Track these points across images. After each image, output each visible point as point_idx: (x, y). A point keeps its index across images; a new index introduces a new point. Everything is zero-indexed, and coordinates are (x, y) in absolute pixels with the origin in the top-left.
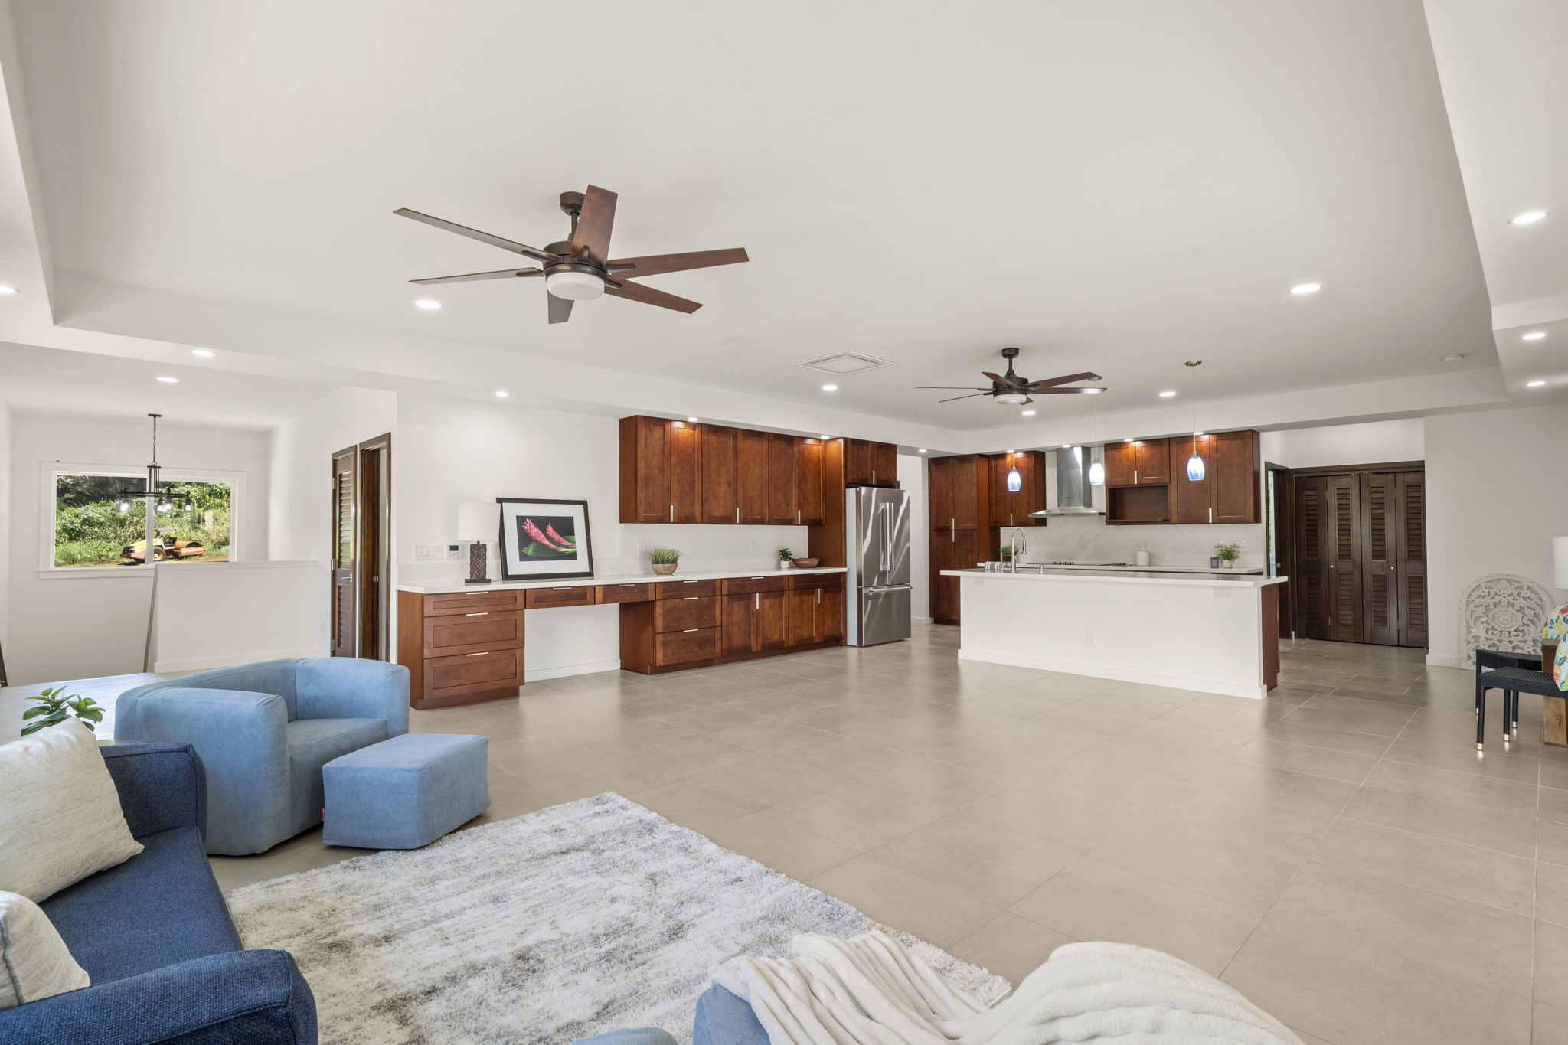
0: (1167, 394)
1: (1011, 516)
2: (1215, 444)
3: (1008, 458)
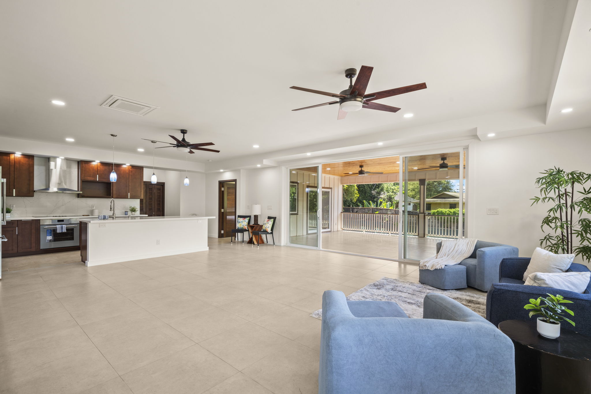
0: (141, 150)
1: (14, 190)
2: (131, 169)
3: (12, 157)
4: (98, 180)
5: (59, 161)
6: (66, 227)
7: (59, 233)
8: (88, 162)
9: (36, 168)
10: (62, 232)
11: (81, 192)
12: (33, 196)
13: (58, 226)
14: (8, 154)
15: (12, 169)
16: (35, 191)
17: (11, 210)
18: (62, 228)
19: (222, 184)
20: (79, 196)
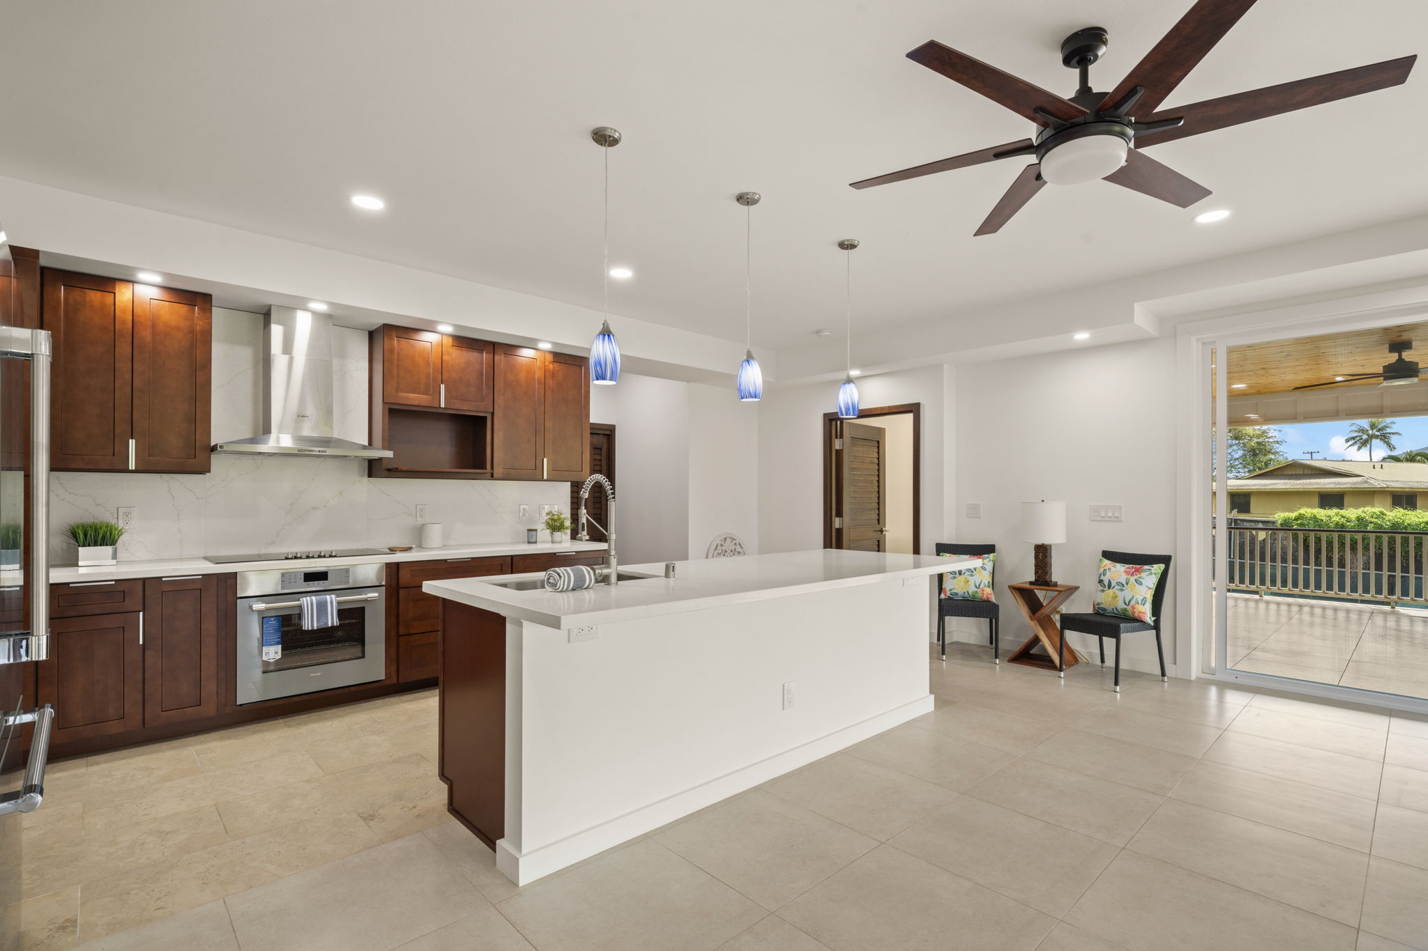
1: (132, 443)
2: (551, 366)
3: (124, 295)
4: (443, 405)
5: (304, 323)
6: (339, 603)
7: (313, 631)
8: (406, 331)
9: (218, 351)
10: (322, 625)
11: (389, 454)
12: (204, 469)
13: (306, 601)
14: (105, 283)
15: (124, 349)
16: (214, 449)
17: (120, 533)
18: (322, 607)
19: (832, 422)
20: (374, 468)
